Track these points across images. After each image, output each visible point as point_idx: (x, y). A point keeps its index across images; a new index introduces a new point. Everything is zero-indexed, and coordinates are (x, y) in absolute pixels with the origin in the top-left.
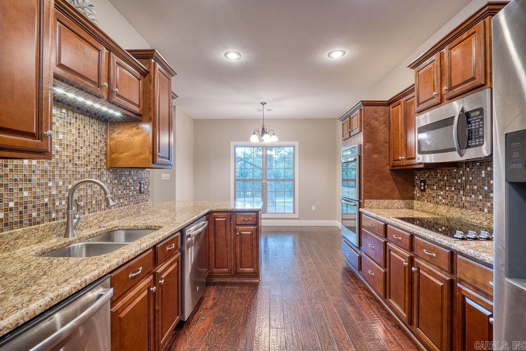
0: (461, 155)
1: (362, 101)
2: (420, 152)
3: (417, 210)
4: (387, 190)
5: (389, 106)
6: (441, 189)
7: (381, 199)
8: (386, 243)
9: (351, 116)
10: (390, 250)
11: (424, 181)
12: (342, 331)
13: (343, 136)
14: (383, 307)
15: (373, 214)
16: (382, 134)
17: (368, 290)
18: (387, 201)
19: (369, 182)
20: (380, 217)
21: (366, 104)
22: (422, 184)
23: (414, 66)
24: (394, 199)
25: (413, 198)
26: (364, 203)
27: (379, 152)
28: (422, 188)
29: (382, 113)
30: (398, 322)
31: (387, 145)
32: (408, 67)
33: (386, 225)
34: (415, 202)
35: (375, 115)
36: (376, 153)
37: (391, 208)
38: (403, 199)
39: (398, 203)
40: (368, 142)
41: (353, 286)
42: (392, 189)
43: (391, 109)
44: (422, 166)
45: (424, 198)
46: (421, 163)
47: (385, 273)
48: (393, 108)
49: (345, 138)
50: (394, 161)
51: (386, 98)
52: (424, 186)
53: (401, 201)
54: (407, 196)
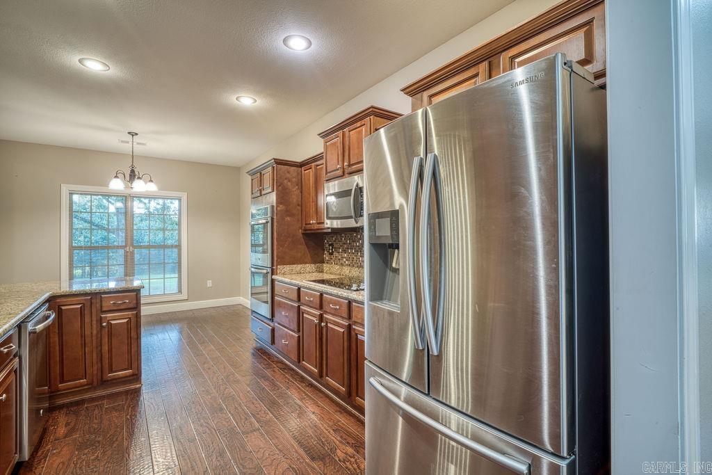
0: (357, 223)
1: (274, 159)
2: (329, 218)
3: (326, 273)
4: (299, 255)
5: (301, 167)
6: (345, 251)
7: (295, 264)
8: (299, 306)
9: (263, 172)
10: (303, 313)
11: (332, 245)
12: (257, 405)
13: (252, 194)
14: (297, 373)
15: (287, 280)
16: (295, 197)
17: (282, 362)
18: (300, 266)
19: (282, 246)
20: (293, 281)
21: (279, 162)
22: (331, 248)
24: (306, 263)
25: (322, 262)
26: (277, 269)
27: (292, 215)
28: (330, 251)
29: (295, 174)
31: (299, 208)
32: (319, 135)
33: (299, 289)
34: (325, 265)
35: (288, 175)
36: (289, 216)
37: (303, 273)
38: (315, 262)
39: (310, 267)
40: (281, 203)
42: (304, 254)
43: (303, 171)
44: (330, 230)
45: (332, 261)
46: (329, 228)
47: (299, 337)
48: (305, 171)
49: (254, 196)
50: (306, 224)
51: (298, 159)
52: (332, 250)
53: (313, 265)
54: (318, 260)
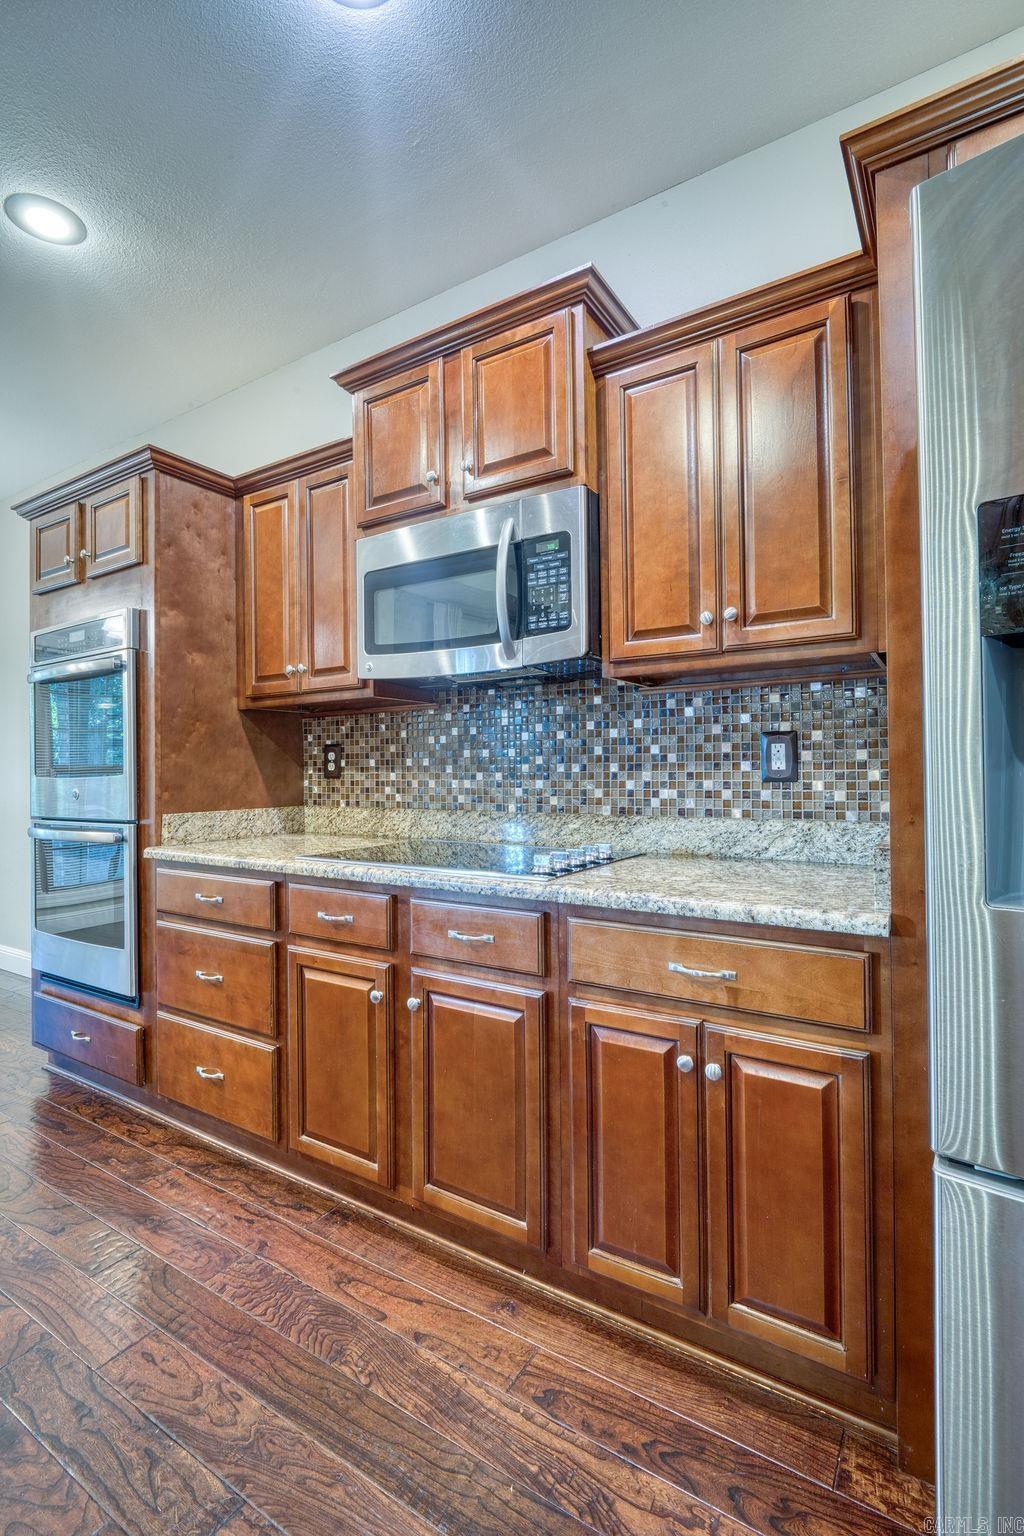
0: (510, 653)
1: (149, 451)
2: (373, 648)
3: (315, 833)
4: (232, 778)
5: (240, 495)
6: (389, 764)
7: (216, 808)
8: (278, 949)
9: (89, 503)
10: (300, 967)
11: (336, 747)
13: (39, 576)
16: (217, 594)
17: (185, 1141)
18: (235, 815)
19: (177, 748)
21: (165, 464)
22: (332, 756)
23: (354, 379)
24: (252, 805)
25: (300, 802)
26: (159, 825)
27: (208, 648)
28: (331, 767)
29: (216, 517)
30: (330, 1199)
31: (232, 628)
32: (335, 378)
33: (278, 887)
34: (306, 809)
35: (191, 515)
36: (200, 650)
37: (246, 836)
38: (277, 803)
39: (267, 818)
40: (174, 605)
41: (125, 1152)
42: (247, 775)
43: (248, 510)
45: (336, 797)
46: (364, 683)
47: (279, 1052)
48: (255, 506)
49: (48, 582)
50: (260, 679)
51: (234, 465)
52: (337, 762)
53: (273, 811)
54: (288, 797)
